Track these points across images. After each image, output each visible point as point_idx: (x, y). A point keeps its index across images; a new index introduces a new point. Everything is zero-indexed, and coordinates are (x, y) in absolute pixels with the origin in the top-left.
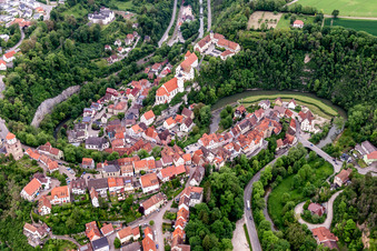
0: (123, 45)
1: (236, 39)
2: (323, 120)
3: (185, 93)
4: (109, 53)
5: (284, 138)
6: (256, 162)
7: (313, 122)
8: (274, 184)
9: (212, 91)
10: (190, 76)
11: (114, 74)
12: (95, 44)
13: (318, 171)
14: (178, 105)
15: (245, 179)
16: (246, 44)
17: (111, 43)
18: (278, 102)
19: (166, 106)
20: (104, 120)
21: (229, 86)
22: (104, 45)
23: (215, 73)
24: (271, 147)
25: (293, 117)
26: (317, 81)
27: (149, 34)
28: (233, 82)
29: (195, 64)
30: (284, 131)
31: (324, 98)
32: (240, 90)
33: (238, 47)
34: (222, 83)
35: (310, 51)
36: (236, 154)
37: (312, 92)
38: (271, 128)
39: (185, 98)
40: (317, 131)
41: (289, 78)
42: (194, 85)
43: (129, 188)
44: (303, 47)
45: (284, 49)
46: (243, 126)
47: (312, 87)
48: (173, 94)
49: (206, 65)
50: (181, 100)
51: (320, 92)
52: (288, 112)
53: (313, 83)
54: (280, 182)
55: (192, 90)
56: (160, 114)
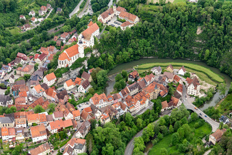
0: (37, 15)
1: (136, 12)
2: (209, 86)
3: (85, 58)
4: (23, 22)
5: (169, 100)
6: (140, 120)
7: (199, 87)
8: (155, 141)
9: (111, 58)
10: (90, 43)
11: (27, 41)
12: (11, 14)
13: (197, 131)
14: (79, 69)
15: (128, 135)
16: (144, 16)
17: (26, 13)
18: (169, 69)
19: (67, 70)
20: (12, 81)
21: (126, 54)
22: (19, 15)
23: (114, 42)
24: (156, 108)
25: (181, 82)
26: (207, 51)
27: (61, 6)
28: (131, 50)
29: (97, 33)
30: (170, 94)
31: (213, 66)
32: (137, 58)
33: (137, 19)
34: (121, 50)
35: (202, 24)
36: (122, 112)
37: (203, 61)
38: (158, 91)
39: (86, 63)
40: (201, 95)
41: (182, 48)
42: (94, 52)
43: (20, 138)
44: (195, 20)
45: (179, 21)
46: (132, 89)
47: (203, 57)
48: (74, 59)
49: (106, 34)
50: (81, 65)
51: (209, 61)
52: (176, 78)
53: (204, 53)
54: (161, 139)
55: (92, 56)
56: (61, 76)
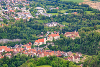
3: (46, 45)
14: (42, 48)
19: (37, 46)
22: (42, 32)
48: (41, 44)
50: (43, 47)
55: (50, 45)
56: (33, 48)
